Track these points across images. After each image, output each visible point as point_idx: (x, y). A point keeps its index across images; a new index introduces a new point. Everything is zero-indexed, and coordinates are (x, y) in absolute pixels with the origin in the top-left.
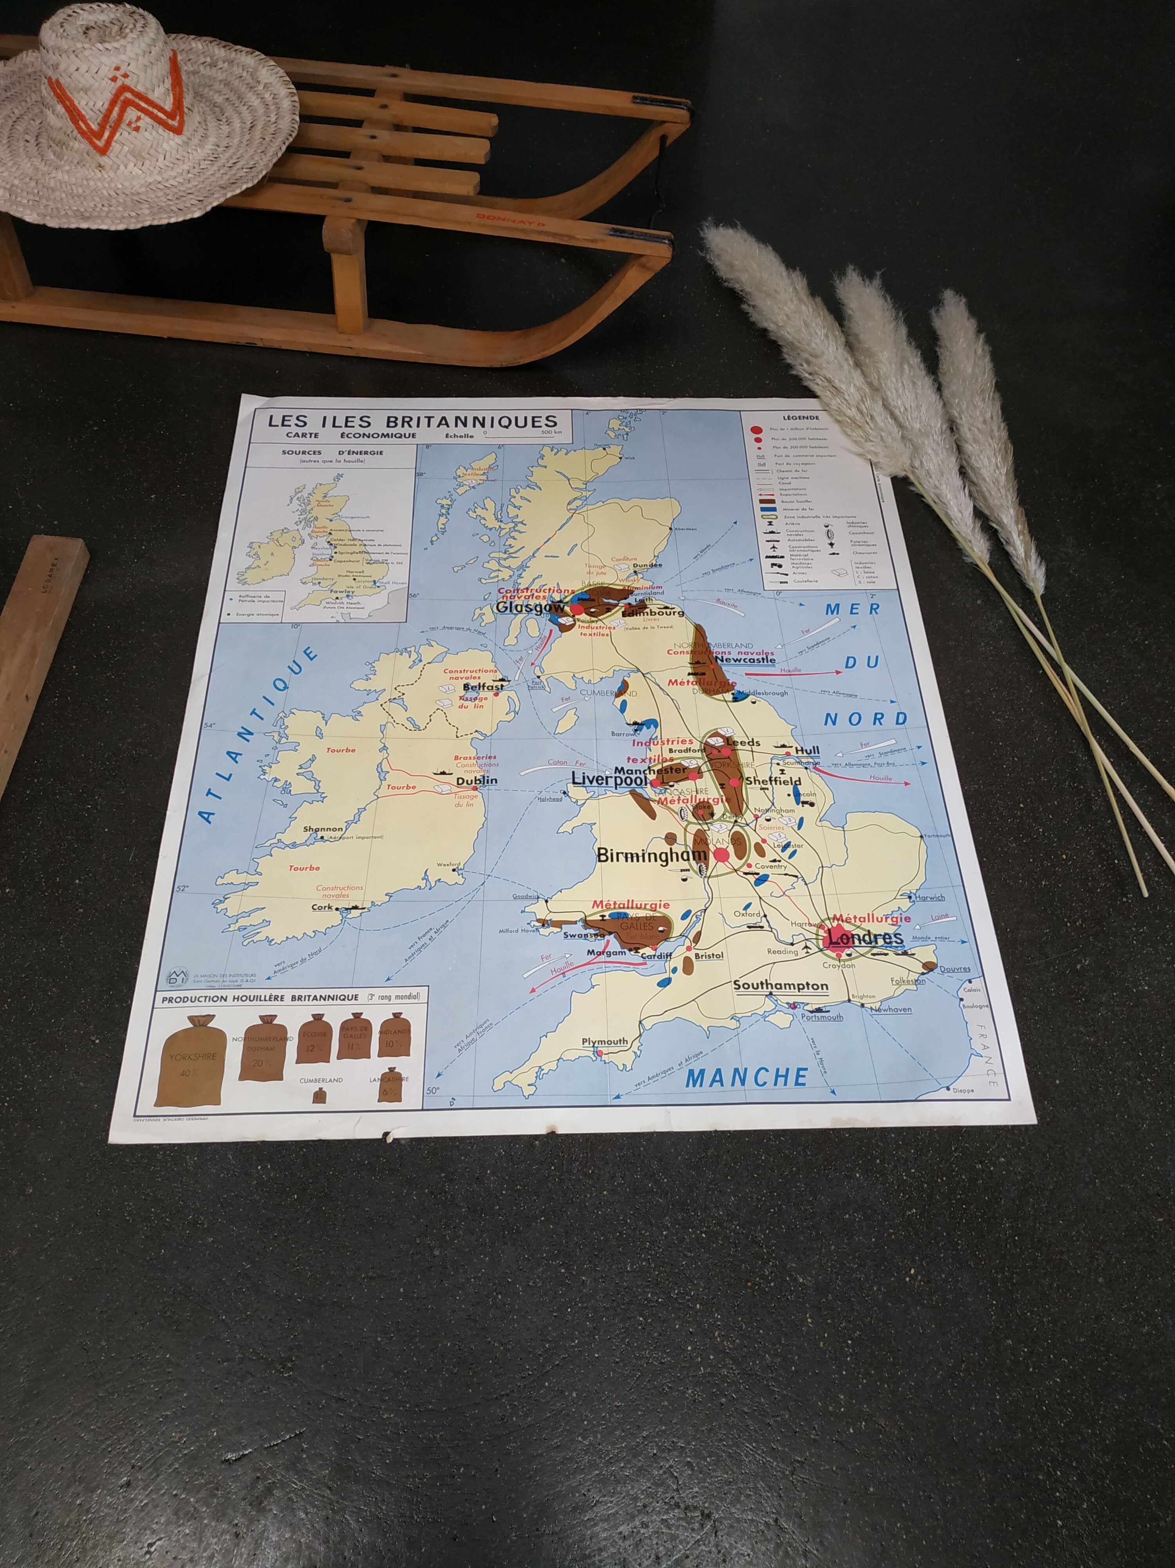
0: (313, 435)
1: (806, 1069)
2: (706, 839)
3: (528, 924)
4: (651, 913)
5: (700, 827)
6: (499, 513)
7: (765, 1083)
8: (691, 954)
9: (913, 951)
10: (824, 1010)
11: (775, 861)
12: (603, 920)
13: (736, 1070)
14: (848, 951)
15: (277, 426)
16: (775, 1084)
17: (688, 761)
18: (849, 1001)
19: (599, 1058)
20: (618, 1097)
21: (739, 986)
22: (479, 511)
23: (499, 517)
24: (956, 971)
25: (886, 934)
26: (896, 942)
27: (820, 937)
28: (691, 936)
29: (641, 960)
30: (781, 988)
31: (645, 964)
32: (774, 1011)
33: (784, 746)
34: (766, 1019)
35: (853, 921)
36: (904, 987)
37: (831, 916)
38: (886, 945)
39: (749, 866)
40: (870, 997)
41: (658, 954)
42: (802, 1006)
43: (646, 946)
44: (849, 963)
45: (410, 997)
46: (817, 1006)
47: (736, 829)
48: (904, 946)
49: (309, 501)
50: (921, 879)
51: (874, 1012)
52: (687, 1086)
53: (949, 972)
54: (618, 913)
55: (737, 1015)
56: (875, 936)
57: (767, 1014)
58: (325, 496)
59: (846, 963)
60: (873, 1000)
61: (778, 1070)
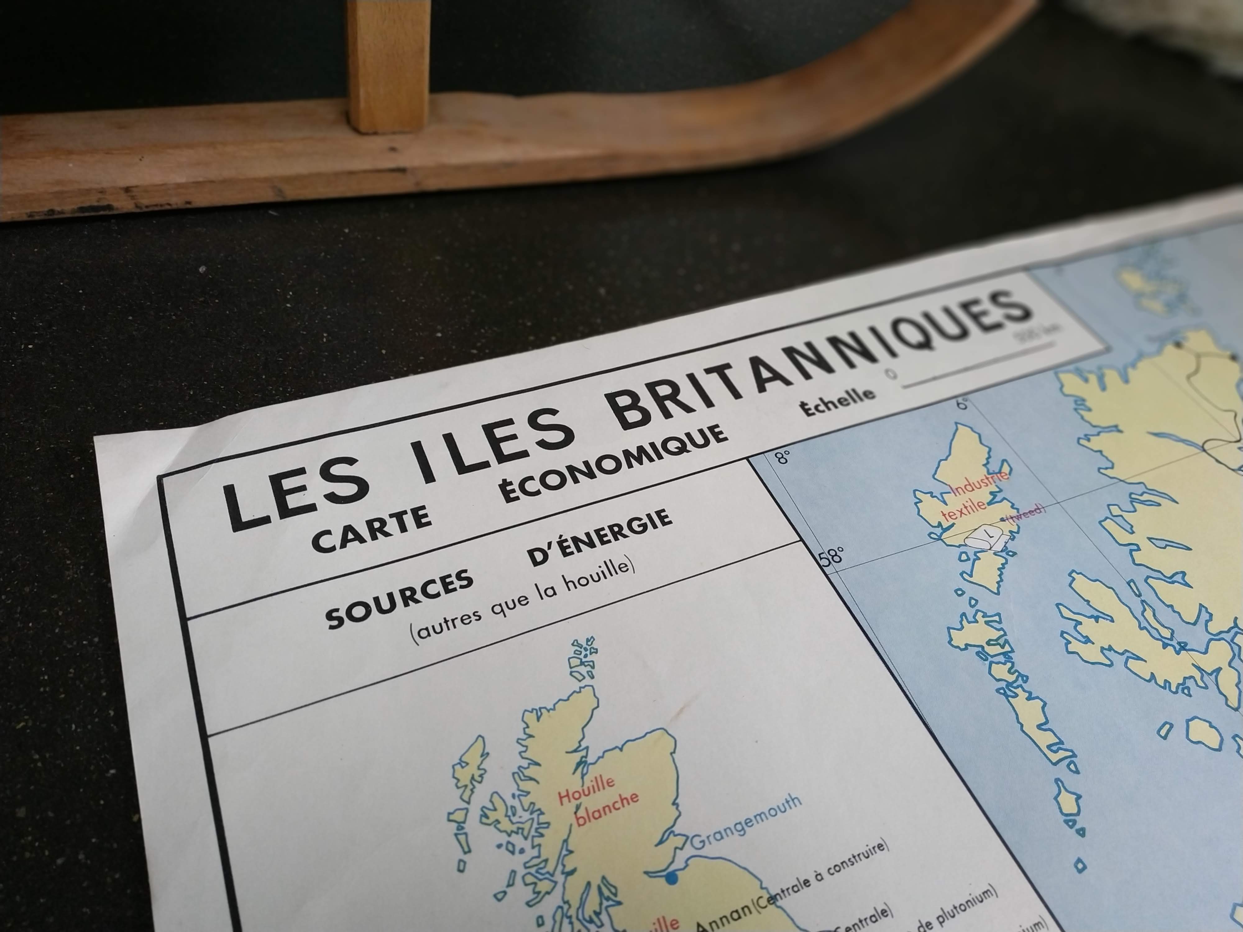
0: (409, 519)
6: (1149, 614)
15: (266, 520)
22: (1088, 627)
23: (1166, 633)
49: (532, 809)
58: (582, 763)
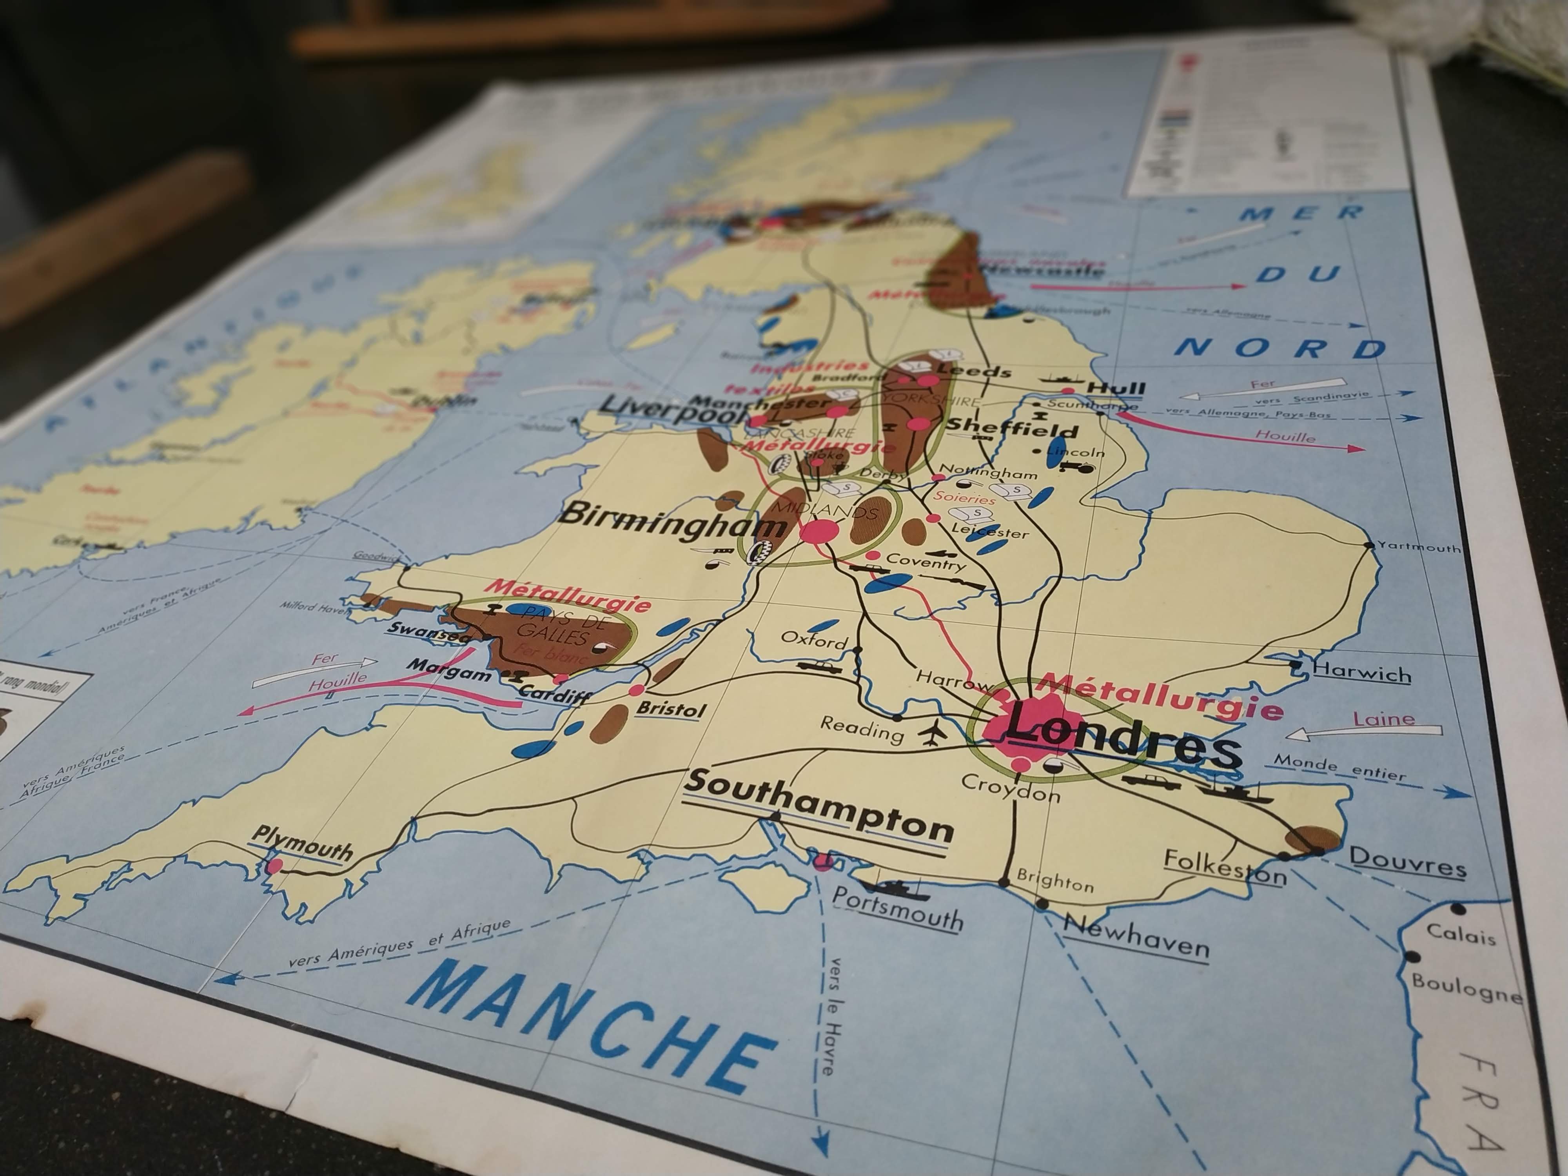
1: (769, 1044)
2: (804, 503)
3: (343, 599)
4: (601, 616)
5: (801, 485)
7: (621, 1050)
8: (633, 704)
9: (1265, 792)
10: (912, 890)
11: (942, 554)
12: (491, 613)
13: (562, 990)
14: (1052, 759)
16: (650, 1063)
17: (841, 392)
18: (1004, 883)
19: (264, 875)
20: (231, 980)
21: (701, 783)
24: (1409, 868)
25: (1188, 738)
26: (1216, 761)
27: (983, 716)
28: (655, 670)
29: (514, 696)
30: (812, 810)
31: (519, 705)
32: (763, 860)
33: (1065, 380)
34: (727, 877)
35: (1097, 695)
36: (1200, 883)
37: (1038, 674)
38: (1180, 763)
39: (874, 555)
40: (1077, 887)
41: (562, 690)
42: (849, 865)
43: (548, 673)
44: (1047, 788)
45: (45, 687)
46: (894, 877)
47: (883, 493)
48: (1240, 776)
50: (1346, 625)
51: (1073, 931)
52: (411, 1001)
53: (1381, 867)
54: (534, 607)
55: (652, 849)
56: (1154, 739)
57: (735, 863)
59: (1035, 787)
60: (1082, 897)
61: (683, 1022)
